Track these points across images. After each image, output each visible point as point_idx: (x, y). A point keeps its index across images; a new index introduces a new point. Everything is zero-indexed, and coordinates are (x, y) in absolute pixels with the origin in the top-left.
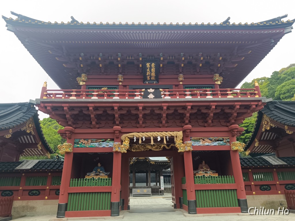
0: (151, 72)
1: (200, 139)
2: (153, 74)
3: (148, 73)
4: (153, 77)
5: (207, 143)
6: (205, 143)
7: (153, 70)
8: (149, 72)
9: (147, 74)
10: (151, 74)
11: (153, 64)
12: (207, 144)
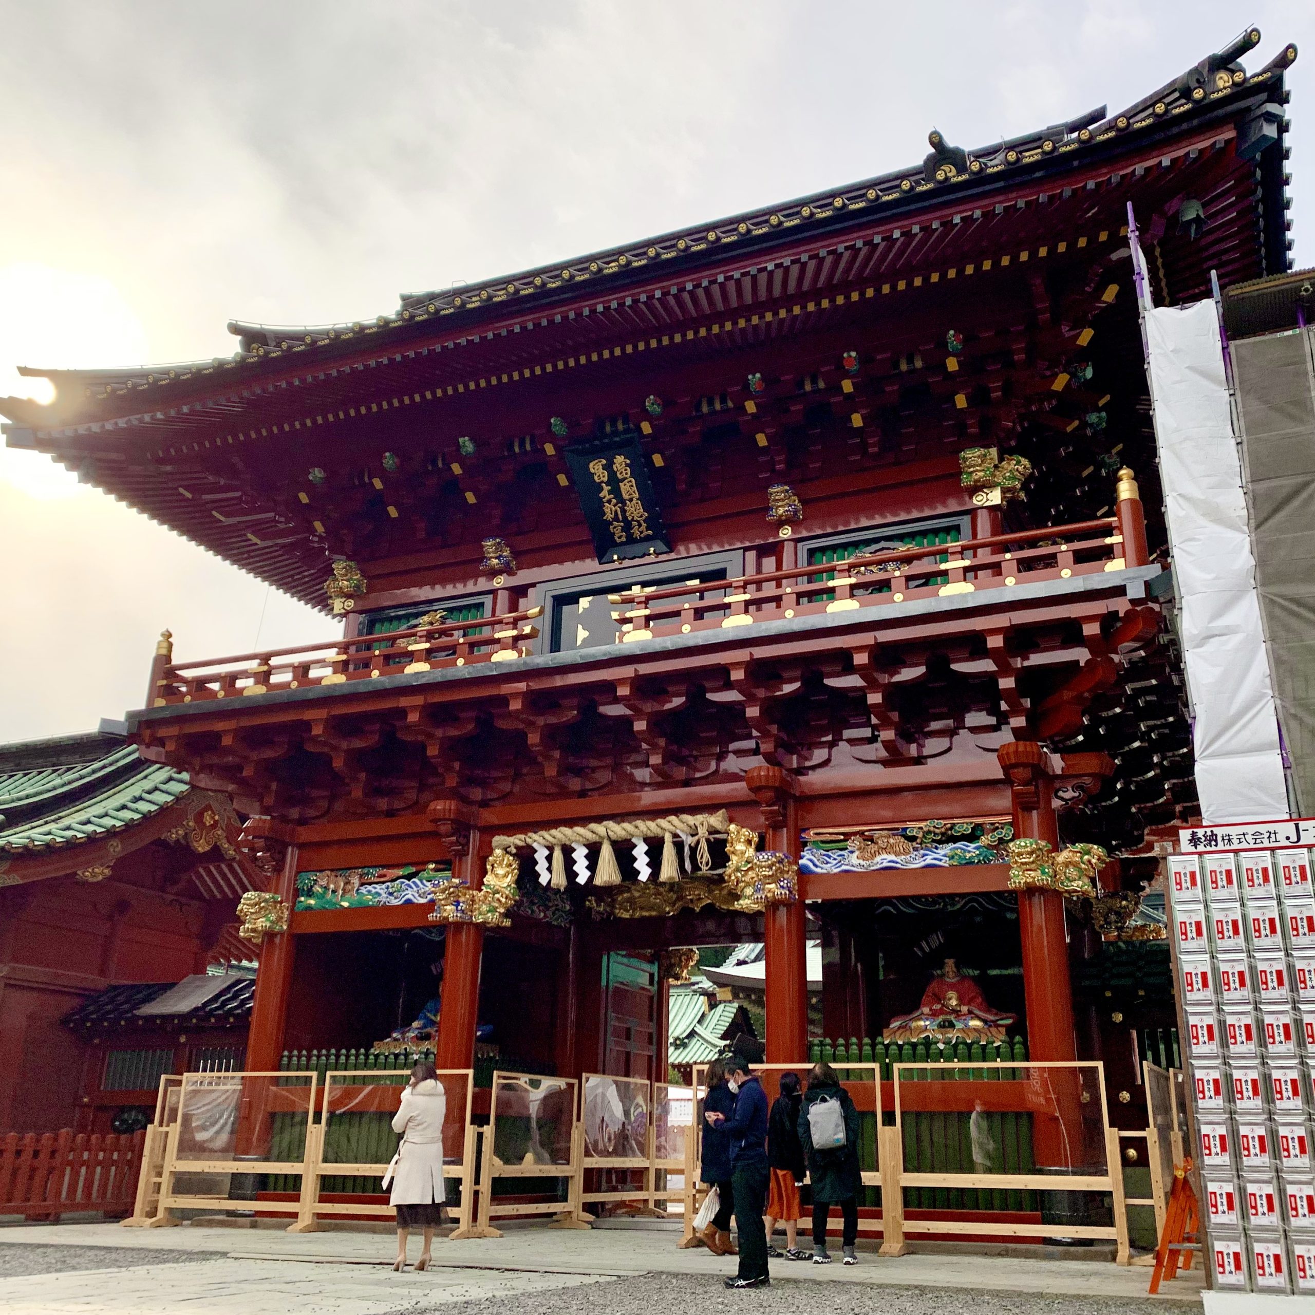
0: (621, 501)
1: (847, 836)
2: (636, 510)
3: (609, 510)
4: (640, 525)
5: (885, 856)
6: (878, 859)
7: (628, 488)
8: (609, 502)
9: (609, 516)
10: (624, 511)
11: (620, 461)
12: (884, 860)
